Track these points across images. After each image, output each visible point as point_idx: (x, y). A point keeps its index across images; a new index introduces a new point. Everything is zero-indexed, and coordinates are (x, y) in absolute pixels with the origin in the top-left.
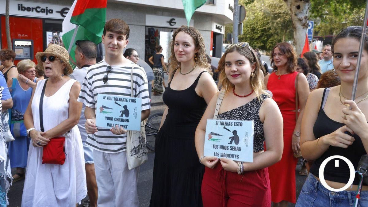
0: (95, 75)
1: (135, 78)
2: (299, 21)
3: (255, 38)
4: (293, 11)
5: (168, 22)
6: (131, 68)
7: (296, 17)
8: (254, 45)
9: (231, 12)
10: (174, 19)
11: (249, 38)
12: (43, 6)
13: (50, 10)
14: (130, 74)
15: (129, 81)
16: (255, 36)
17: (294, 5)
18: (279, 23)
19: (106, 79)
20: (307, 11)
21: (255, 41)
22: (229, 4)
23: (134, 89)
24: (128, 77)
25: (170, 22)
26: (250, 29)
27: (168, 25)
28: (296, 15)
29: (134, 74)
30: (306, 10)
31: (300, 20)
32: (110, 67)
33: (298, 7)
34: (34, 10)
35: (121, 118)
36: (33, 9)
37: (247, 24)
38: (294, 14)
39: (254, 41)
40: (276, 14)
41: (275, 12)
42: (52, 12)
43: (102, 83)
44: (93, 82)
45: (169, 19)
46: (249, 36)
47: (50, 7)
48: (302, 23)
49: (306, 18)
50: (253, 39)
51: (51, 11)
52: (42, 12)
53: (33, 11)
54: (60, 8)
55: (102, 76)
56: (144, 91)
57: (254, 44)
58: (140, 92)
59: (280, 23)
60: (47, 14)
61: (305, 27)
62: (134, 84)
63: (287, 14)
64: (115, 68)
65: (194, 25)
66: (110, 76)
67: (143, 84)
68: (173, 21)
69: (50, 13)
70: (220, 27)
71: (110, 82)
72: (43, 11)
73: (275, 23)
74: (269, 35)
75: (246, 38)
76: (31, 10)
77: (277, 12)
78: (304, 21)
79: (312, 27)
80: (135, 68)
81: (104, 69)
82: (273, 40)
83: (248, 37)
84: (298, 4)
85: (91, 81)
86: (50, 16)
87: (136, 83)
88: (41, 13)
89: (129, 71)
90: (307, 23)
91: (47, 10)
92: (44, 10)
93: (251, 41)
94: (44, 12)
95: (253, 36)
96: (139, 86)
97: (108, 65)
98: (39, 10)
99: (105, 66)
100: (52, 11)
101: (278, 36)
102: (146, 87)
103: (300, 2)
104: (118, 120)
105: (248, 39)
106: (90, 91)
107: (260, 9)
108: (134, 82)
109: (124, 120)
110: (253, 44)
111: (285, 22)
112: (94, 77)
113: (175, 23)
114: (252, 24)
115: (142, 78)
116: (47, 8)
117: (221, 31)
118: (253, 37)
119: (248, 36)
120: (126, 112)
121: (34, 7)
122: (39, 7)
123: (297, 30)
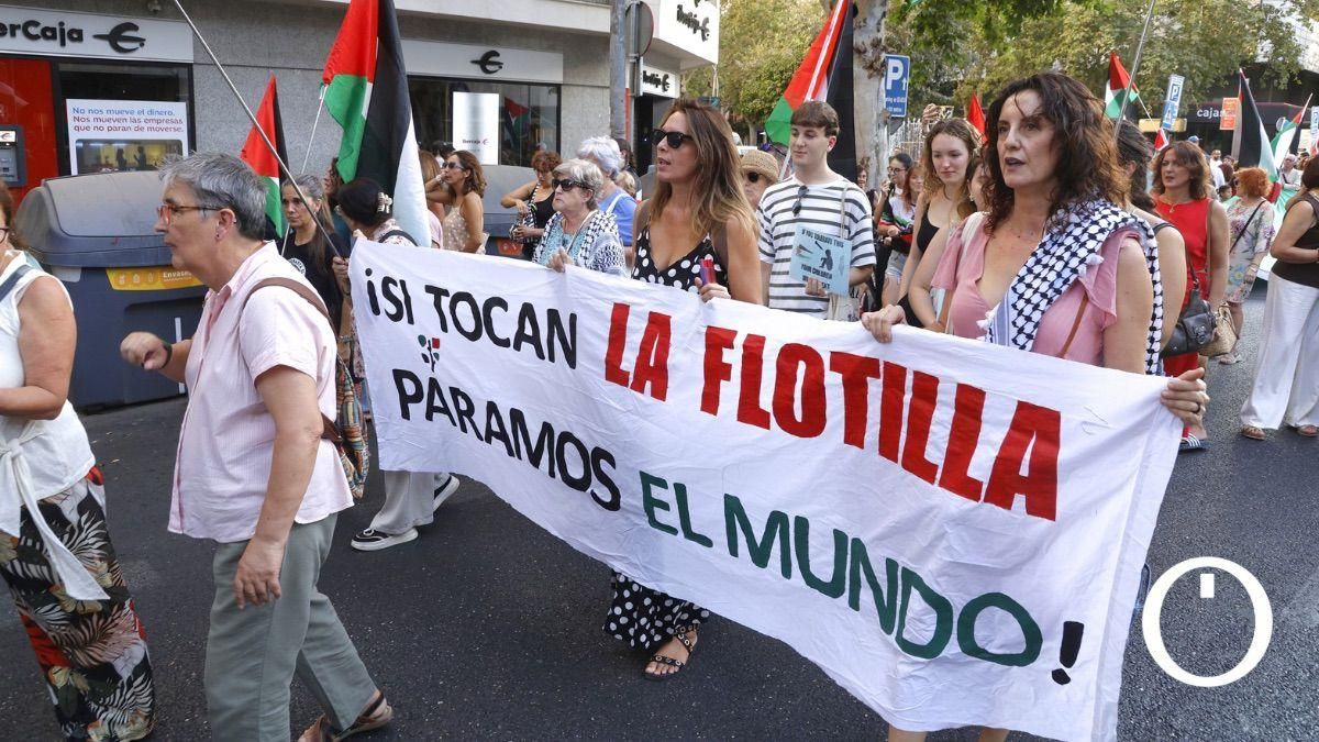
0: (777, 202)
1: (850, 207)
2: (857, 55)
5: (474, 62)
6: (842, 189)
9: (691, 30)
10: (497, 54)
12: (49, 18)
13: (72, 31)
14: (840, 200)
15: (839, 212)
19: (797, 210)
20: (879, 24)
22: (680, 7)
23: (846, 227)
24: (836, 205)
25: (484, 62)
27: (476, 72)
29: (848, 200)
30: (876, 22)
32: (804, 188)
34: (19, 33)
35: (821, 269)
36: (14, 28)
42: (80, 39)
43: (790, 215)
44: (773, 215)
45: (478, 51)
47: (72, 21)
48: (866, 60)
49: (876, 44)
51: (75, 36)
52: (47, 38)
53: (13, 35)
54: (107, 24)
55: (790, 204)
56: (865, 230)
58: (857, 233)
60: (63, 44)
62: (847, 218)
64: (814, 189)
65: (565, 74)
66: (805, 203)
67: (864, 218)
68: (493, 59)
69: (73, 39)
70: (661, 77)
71: (804, 214)
72: (48, 34)
76: (9, 31)
78: (870, 54)
79: (904, 75)
80: (849, 189)
81: (795, 191)
85: (769, 214)
86: (72, 50)
87: (851, 216)
88: (42, 41)
89: (838, 194)
90: (882, 59)
91: (62, 31)
92: (53, 30)
94: (54, 37)
96: (856, 221)
97: (801, 184)
98: (33, 30)
99: (796, 186)
100: (80, 32)
102: (868, 223)
104: (817, 272)
106: (767, 232)
107: (802, 25)
108: (846, 213)
109: (824, 275)
112: (775, 206)
113: (499, 65)
115: (861, 207)
116: (61, 24)
117: (665, 90)
120: (828, 261)
121: (16, 23)
122: (36, 24)
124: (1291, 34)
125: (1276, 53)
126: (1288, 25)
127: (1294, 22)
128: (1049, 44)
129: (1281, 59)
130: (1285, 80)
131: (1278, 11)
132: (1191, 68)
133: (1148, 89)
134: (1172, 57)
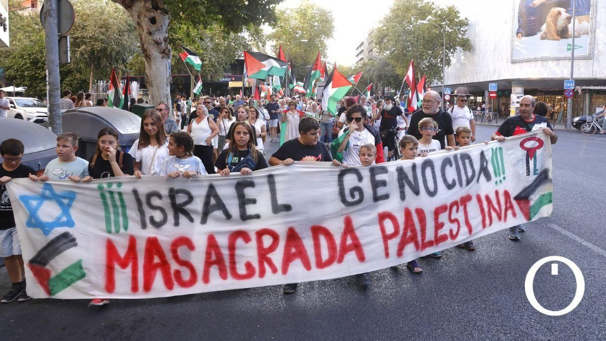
2: (156, 45)
3: (40, 77)
4: (145, 27)
7: (150, 37)
8: (38, 88)
11: (29, 77)
16: (39, 73)
17: (145, 16)
18: (84, 52)
20: (167, 29)
21: (40, 83)
26: (29, 62)
28: (150, 33)
30: (166, 27)
31: (158, 43)
33: (153, 21)
37: (22, 53)
38: (145, 31)
39: (38, 82)
40: (77, 38)
41: (76, 35)
46: (28, 74)
48: (160, 48)
49: (166, 40)
50: (36, 78)
57: (39, 86)
59: (86, 53)
61: (166, 56)
63: (96, 40)
73: (79, 53)
74: (65, 72)
75: (23, 77)
77: (80, 35)
78: (163, 45)
82: (72, 81)
83: (27, 76)
84: (152, 15)
93: (32, 81)
95: (36, 73)
101: (81, 73)
103: (155, 12)
105: (27, 79)
110: (36, 87)
111: (94, 52)
114: (33, 54)
118: (37, 75)
119: (26, 73)
123: (153, 61)
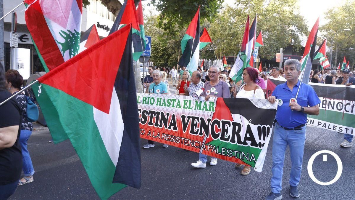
25: (21, 38)
45: (19, 35)
68: (25, 37)
79: (149, 43)
124: (298, 37)
125: (295, 42)
126: (297, 35)
127: (299, 34)
128: (235, 39)
129: (296, 44)
130: (298, 49)
131: (295, 31)
132: (273, 45)
133: (262, 51)
134: (268, 42)
